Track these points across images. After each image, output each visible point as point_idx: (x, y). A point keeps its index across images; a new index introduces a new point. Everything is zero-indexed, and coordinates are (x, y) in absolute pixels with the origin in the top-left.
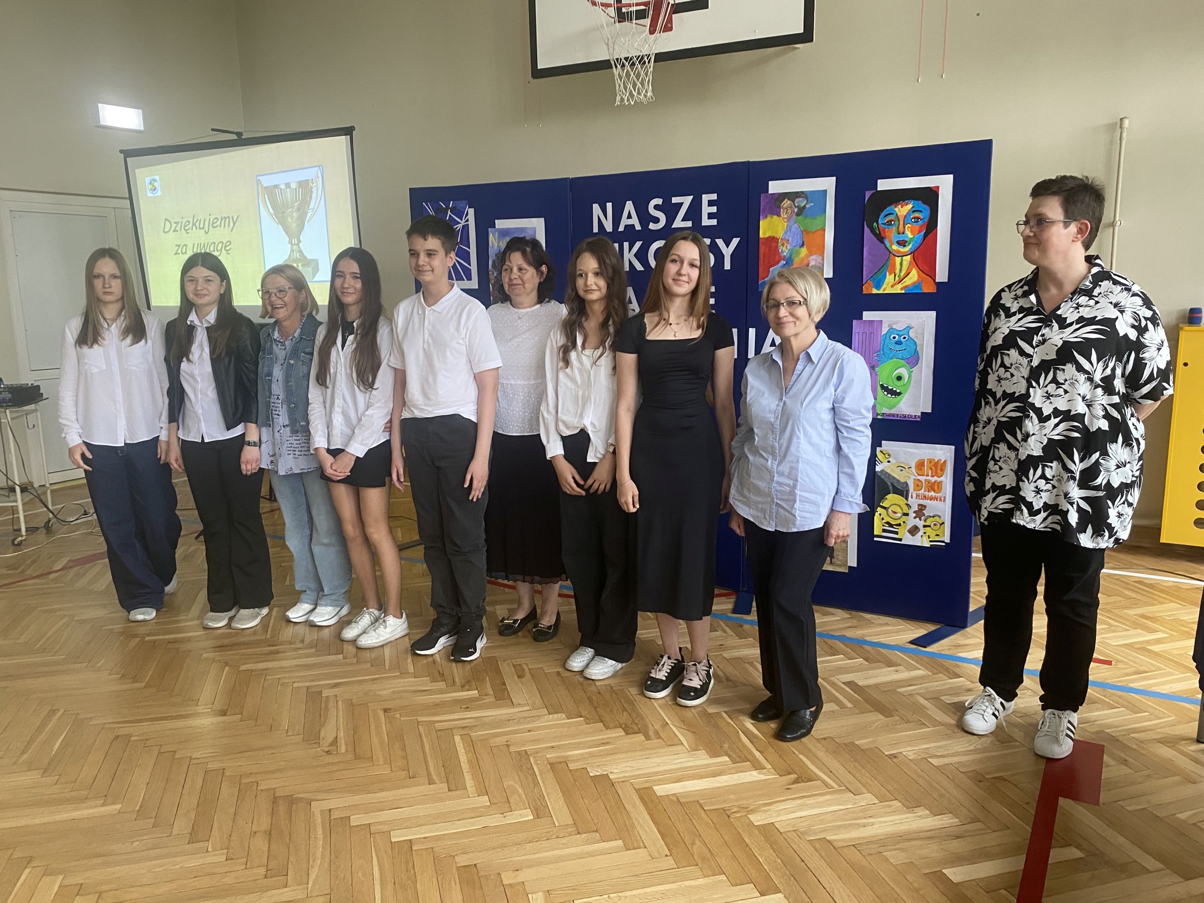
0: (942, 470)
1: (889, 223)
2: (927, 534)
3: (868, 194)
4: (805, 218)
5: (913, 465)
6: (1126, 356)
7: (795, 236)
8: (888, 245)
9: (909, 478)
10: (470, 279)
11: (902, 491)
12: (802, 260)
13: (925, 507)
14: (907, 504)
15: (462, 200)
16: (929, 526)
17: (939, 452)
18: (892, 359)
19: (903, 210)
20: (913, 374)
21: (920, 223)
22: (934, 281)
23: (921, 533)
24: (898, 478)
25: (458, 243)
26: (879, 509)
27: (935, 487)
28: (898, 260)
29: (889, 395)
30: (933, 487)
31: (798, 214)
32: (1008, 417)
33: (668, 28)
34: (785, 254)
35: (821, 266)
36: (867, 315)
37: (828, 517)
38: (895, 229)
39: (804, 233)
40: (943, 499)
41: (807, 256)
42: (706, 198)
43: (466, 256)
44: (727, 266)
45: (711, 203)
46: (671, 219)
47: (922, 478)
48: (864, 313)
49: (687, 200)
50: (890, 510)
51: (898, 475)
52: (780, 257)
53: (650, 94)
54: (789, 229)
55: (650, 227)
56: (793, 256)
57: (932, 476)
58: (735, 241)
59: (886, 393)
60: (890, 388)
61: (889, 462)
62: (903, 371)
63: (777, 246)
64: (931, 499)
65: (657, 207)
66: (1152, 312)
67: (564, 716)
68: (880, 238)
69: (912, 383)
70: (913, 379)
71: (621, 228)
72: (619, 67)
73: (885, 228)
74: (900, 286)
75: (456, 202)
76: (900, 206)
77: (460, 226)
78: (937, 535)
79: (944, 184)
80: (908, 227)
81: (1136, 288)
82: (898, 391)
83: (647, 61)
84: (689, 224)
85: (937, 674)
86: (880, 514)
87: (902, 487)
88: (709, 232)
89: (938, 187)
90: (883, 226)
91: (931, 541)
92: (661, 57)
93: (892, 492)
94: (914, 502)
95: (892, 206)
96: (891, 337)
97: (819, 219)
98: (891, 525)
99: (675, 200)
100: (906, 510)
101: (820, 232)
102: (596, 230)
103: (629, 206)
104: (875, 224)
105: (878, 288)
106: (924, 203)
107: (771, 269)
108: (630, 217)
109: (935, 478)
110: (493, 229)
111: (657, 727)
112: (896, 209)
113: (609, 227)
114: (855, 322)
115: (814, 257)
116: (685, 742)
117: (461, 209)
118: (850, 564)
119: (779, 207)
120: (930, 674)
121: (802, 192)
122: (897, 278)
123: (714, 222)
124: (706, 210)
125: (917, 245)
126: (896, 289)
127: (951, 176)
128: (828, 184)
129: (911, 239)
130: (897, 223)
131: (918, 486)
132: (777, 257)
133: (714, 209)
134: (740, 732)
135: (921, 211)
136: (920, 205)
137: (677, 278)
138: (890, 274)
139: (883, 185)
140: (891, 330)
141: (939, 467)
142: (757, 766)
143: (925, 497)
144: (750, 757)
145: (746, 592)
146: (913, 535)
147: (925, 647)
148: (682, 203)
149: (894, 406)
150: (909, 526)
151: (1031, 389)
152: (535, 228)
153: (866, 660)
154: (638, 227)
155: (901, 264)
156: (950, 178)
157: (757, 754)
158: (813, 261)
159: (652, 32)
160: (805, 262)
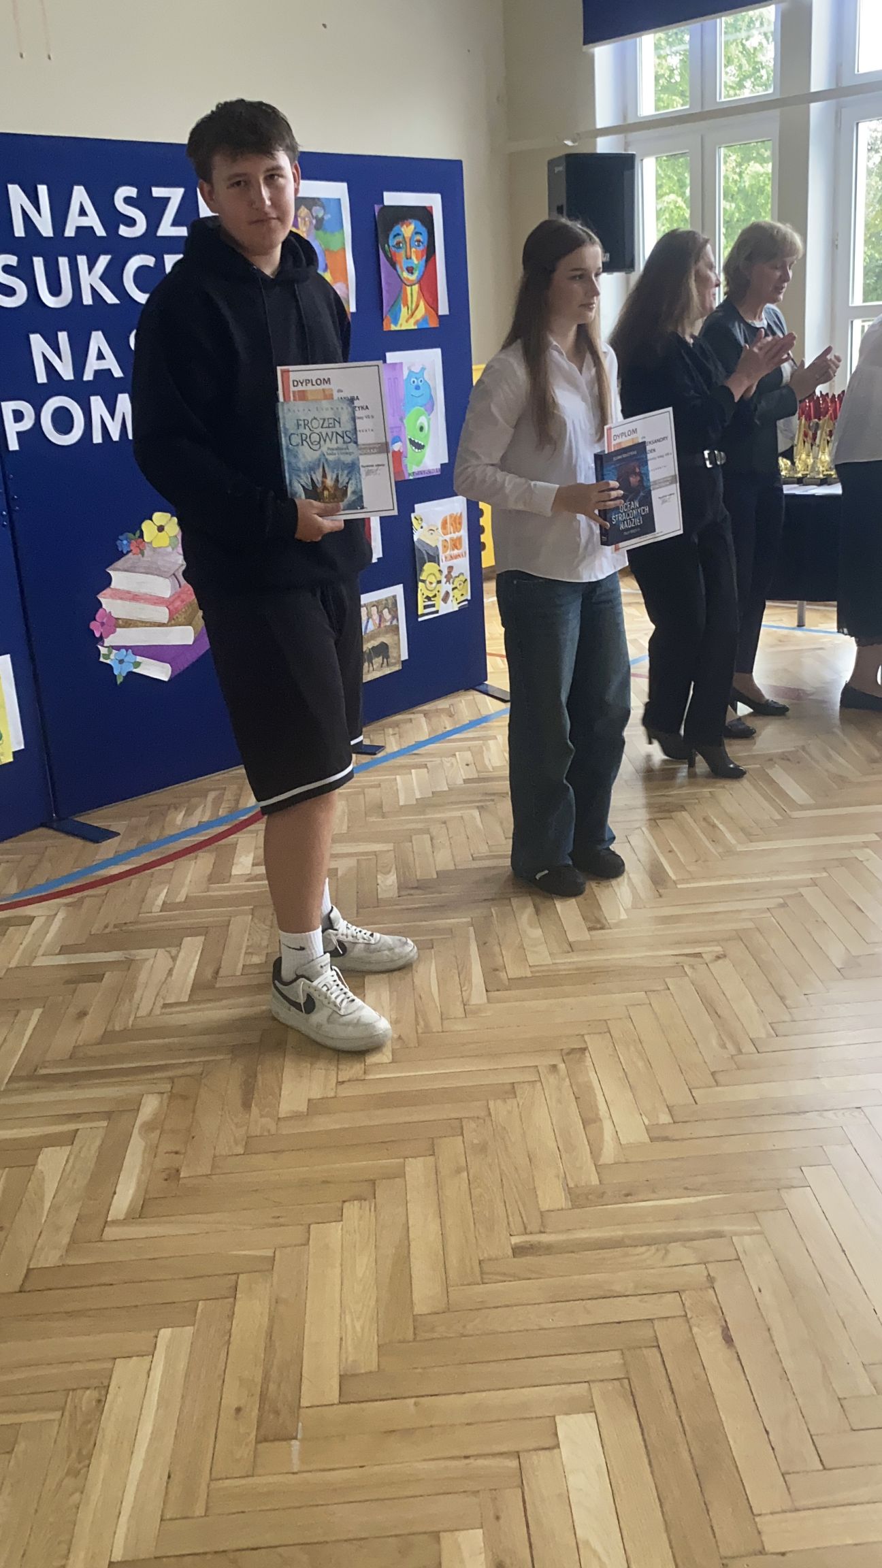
0: (460, 524)
1: (398, 245)
2: (456, 597)
3: (377, 208)
5: (440, 526)
8: (399, 271)
9: (439, 541)
11: (434, 557)
13: (452, 567)
14: (440, 571)
17: (456, 504)
18: (414, 405)
19: (408, 229)
20: (431, 422)
22: (437, 314)
23: (451, 598)
24: (430, 543)
27: (456, 543)
28: (409, 289)
29: (416, 450)
31: (317, 228)
36: (391, 357)
38: (403, 252)
39: (326, 253)
40: (463, 554)
46: (153, 222)
47: (448, 537)
48: (388, 354)
49: (176, 195)
51: (430, 540)
55: (121, 232)
57: (454, 532)
59: (413, 448)
60: (416, 441)
61: (422, 527)
62: (423, 420)
64: (455, 557)
65: (128, 201)
68: (393, 265)
69: (431, 433)
70: (431, 428)
71: (70, 232)
73: (395, 253)
74: (412, 321)
76: (405, 226)
78: (462, 595)
80: (413, 252)
82: (422, 444)
86: (421, 590)
87: (434, 553)
90: (394, 248)
91: (459, 603)
93: (427, 561)
94: (444, 565)
95: (399, 226)
96: (411, 382)
97: (337, 235)
98: (430, 599)
99: (157, 192)
100: (439, 577)
101: (341, 253)
102: (19, 231)
103: (79, 195)
104: (386, 246)
105: (396, 324)
106: (423, 224)
108: (84, 214)
109: (456, 534)
112: (402, 229)
113: (45, 228)
118: (402, 658)
122: (409, 312)
125: (422, 273)
126: (411, 325)
128: (342, 191)
129: (416, 265)
130: (404, 246)
131: (445, 547)
135: (421, 234)
136: (420, 226)
138: (404, 307)
140: (410, 374)
143: (452, 558)
146: (446, 603)
148: (168, 198)
149: (421, 462)
150: (442, 594)
154: (100, 231)
155: (412, 294)
156: (439, 198)
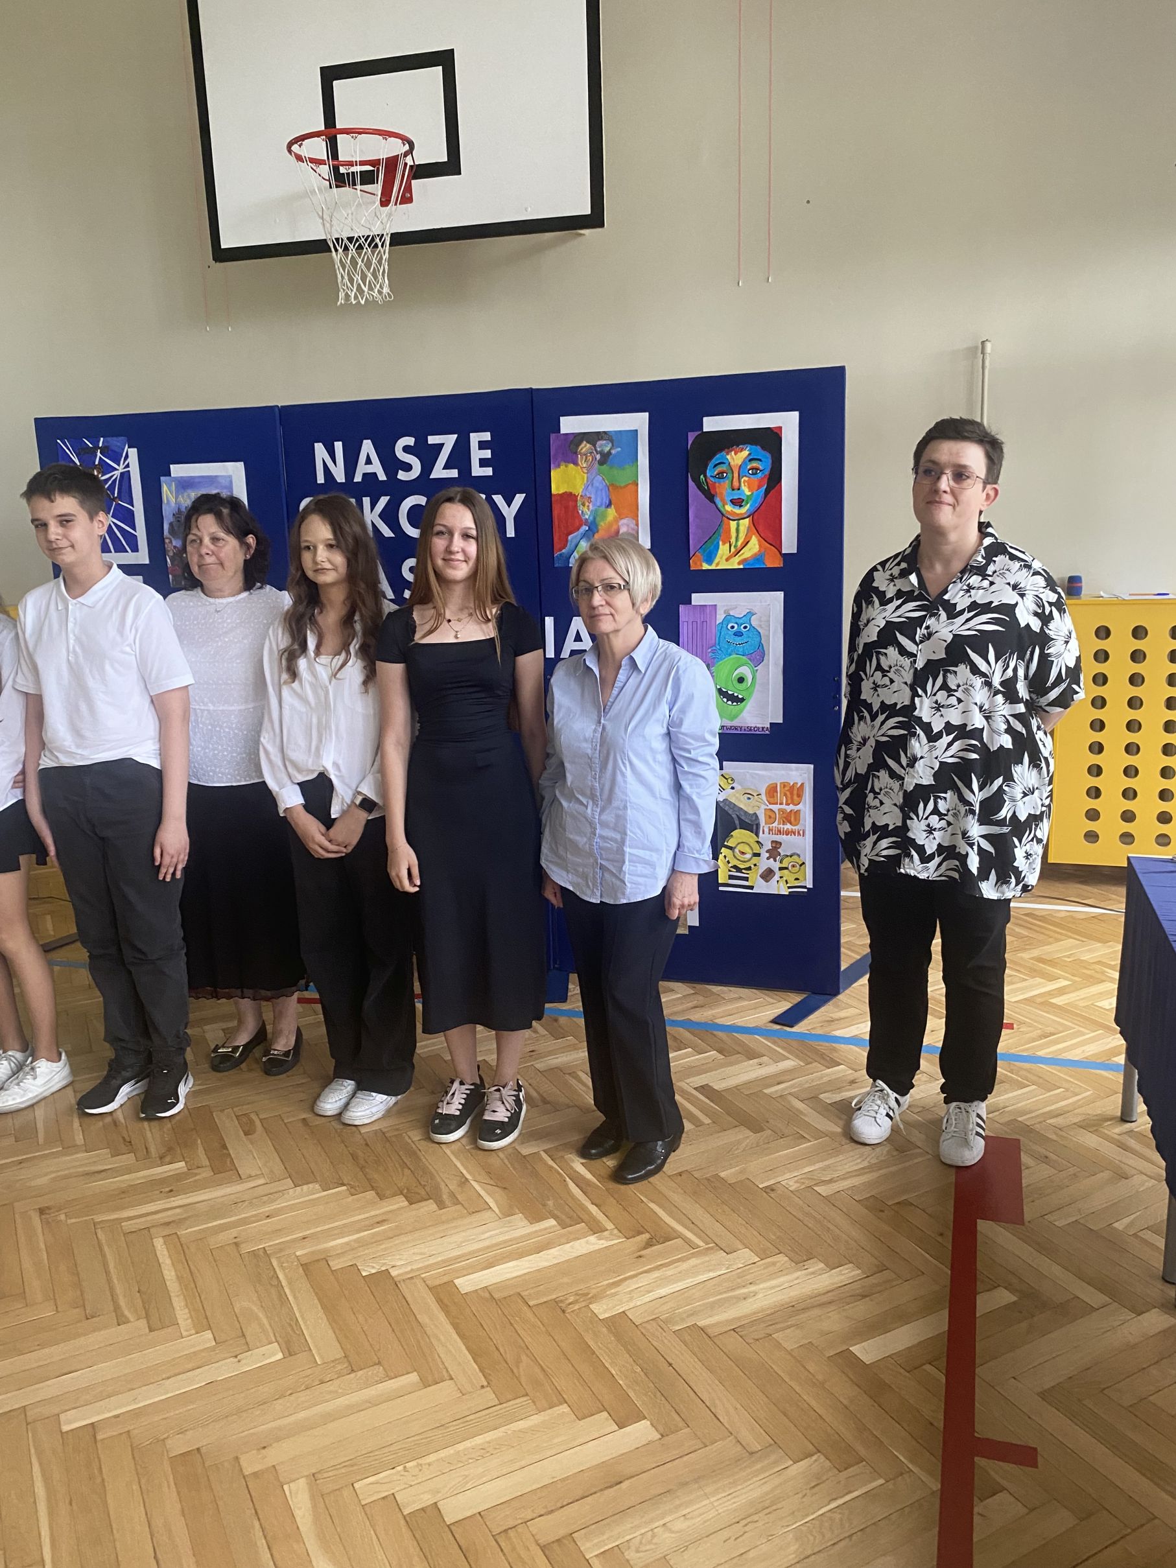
0: (800, 796)
1: (720, 476)
2: (785, 879)
3: (692, 437)
4: (611, 467)
5: (763, 791)
6: (1029, 652)
7: (599, 493)
8: (720, 505)
9: (758, 807)
10: (137, 550)
11: (751, 825)
12: (610, 525)
13: (781, 844)
14: (758, 842)
15: (117, 436)
16: (786, 868)
17: (794, 773)
18: (730, 655)
19: (737, 458)
20: (758, 674)
21: (760, 475)
22: (780, 553)
23: (776, 878)
24: (745, 809)
25: (114, 499)
26: (723, 850)
27: (791, 818)
28: (733, 524)
29: (730, 703)
30: (789, 817)
31: (601, 463)
32: (888, 736)
33: (407, 199)
34: (587, 517)
35: (634, 533)
36: (697, 599)
37: (668, 881)
38: (727, 483)
39: (610, 488)
40: (801, 832)
41: (616, 520)
42: (475, 438)
43: (129, 518)
44: (511, 533)
45: (482, 445)
46: (428, 467)
47: (775, 808)
48: (694, 595)
49: (449, 441)
50: (737, 850)
51: (745, 805)
52: (582, 520)
53: (386, 290)
54: (590, 484)
55: (399, 477)
56: (598, 519)
57: (787, 804)
58: (519, 499)
59: (725, 700)
60: (730, 692)
61: (733, 788)
62: (745, 671)
63: (576, 506)
64: (787, 833)
65: (406, 449)
66: (1056, 596)
67: (317, 1186)
68: (710, 496)
69: (757, 686)
70: (758, 681)
71: (358, 478)
72: (340, 250)
73: (715, 483)
74: (737, 559)
75: (109, 439)
76: (733, 453)
77: (117, 474)
78: (797, 879)
79: (788, 423)
80: (744, 481)
81: (1037, 565)
82: (740, 696)
83: (380, 244)
84: (454, 473)
85: (811, 1063)
86: (725, 857)
87: (751, 821)
88: (482, 483)
89: (780, 428)
90: (712, 479)
91: (789, 888)
92: (398, 239)
93: (738, 827)
94: (766, 838)
95: (724, 453)
96: (729, 627)
97: (628, 470)
98: (739, 870)
99: (432, 440)
100: (757, 849)
101: (633, 487)
102: (321, 479)
103: (367, 447)
104: (702, 477)
105: (710, 562)
106: (763, 448)
107: (570, 538)
108: (370, 462)
109: (791, 807)
110: (168, 478)
111: (453, 1186)
112: (728, 457)
113: (340, 477)
114: (682, 608)
115: (625, 521)
116: (492, 1204)
117: (116, 449)
118: (690, 923)
119: (576, 453)
120: (802, 1064)
121: (605, 433)
122: (733, 549)
123: (489, 471)
124: (477, 454)
125: (757, 505)
126: (733, 564)
127: (796, 414)
128: (638, 422)
129: (748, 496)
130: (730, 475)
131: (770, 817)
132: (577, 521)
133: (487, 454)
134: (568, 1179)
135: (760, 460)
136: (758, 451)
137: (448, 557)
138: (724, 543)
139: (712, 424)
140: (728, 617)
141: (795, 792)
142: (596, 1229)
143: (779, 832)
144: (585, 1217)
145: (557, 969)
146: (767, 881)
147: (792, 1026)
148: (443, 444)
149: (736, 716)
150: (762, 869)
151: (916, 698)
152: (230, 477)
153: (720, 1052)
154: (382, 477)
155: (737, 530)
156: (795, 416)
157: (593, 1209)
158: (625, 527)
159: (385, 203)
160: (615, 527)
